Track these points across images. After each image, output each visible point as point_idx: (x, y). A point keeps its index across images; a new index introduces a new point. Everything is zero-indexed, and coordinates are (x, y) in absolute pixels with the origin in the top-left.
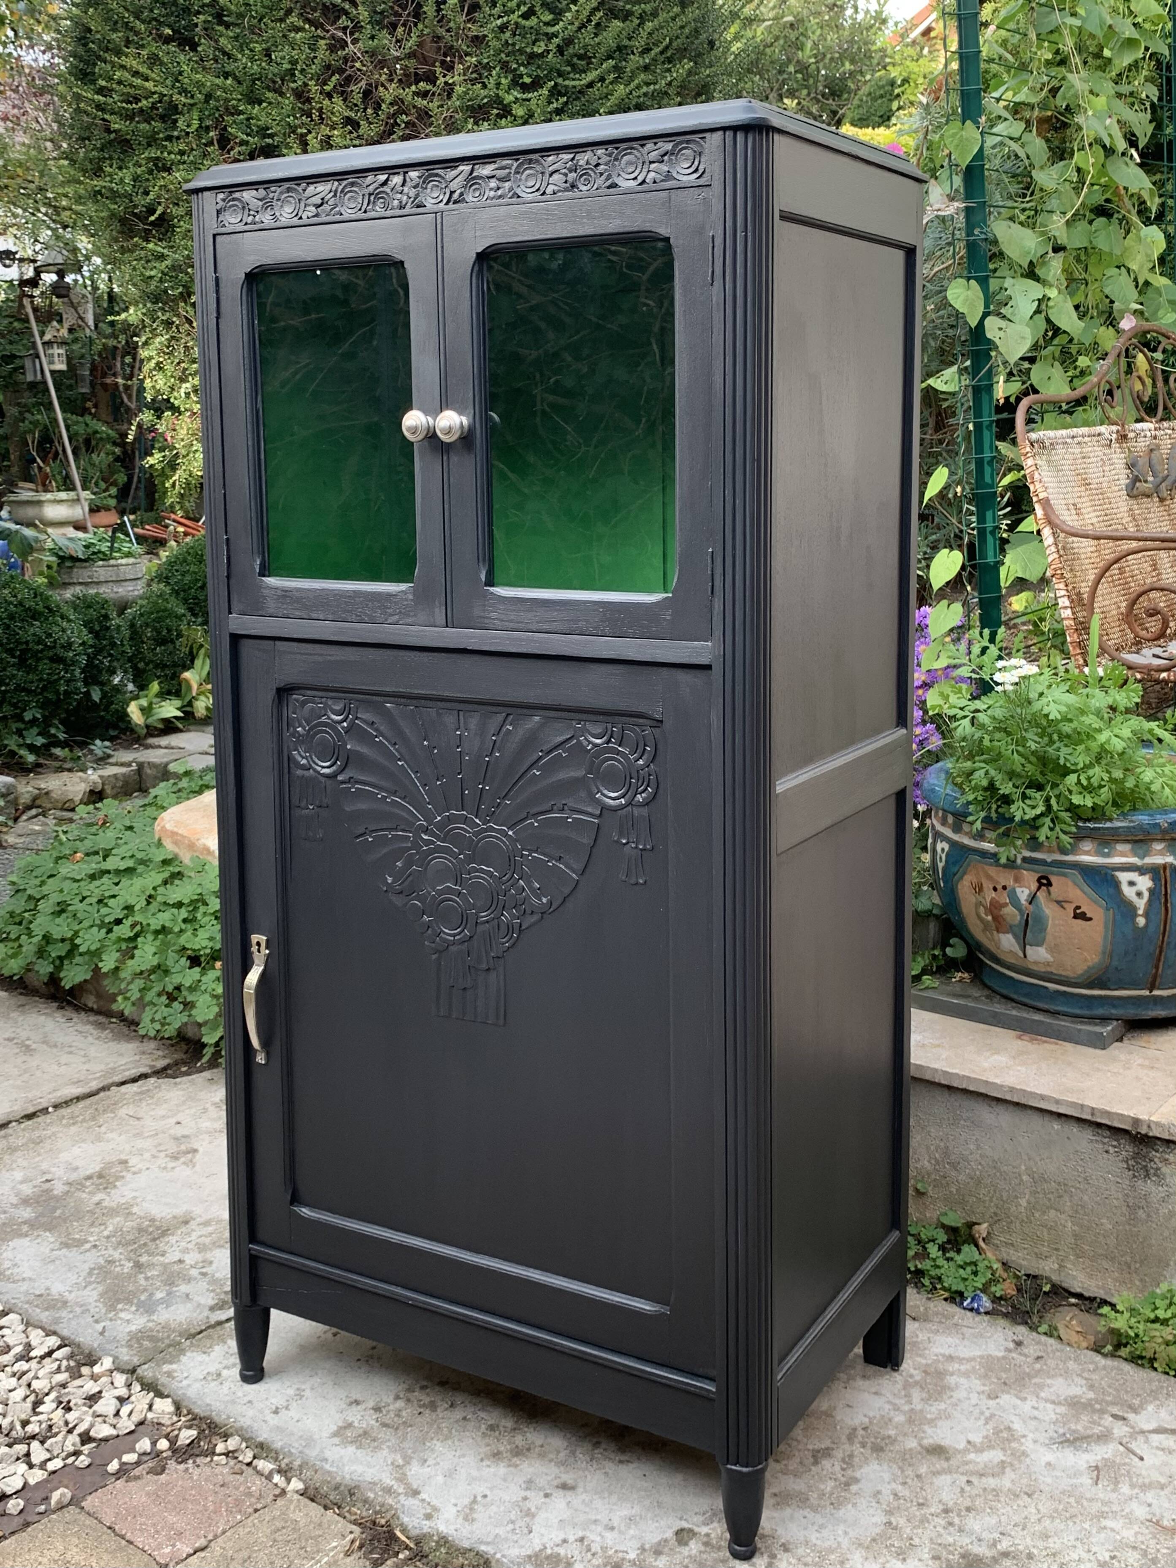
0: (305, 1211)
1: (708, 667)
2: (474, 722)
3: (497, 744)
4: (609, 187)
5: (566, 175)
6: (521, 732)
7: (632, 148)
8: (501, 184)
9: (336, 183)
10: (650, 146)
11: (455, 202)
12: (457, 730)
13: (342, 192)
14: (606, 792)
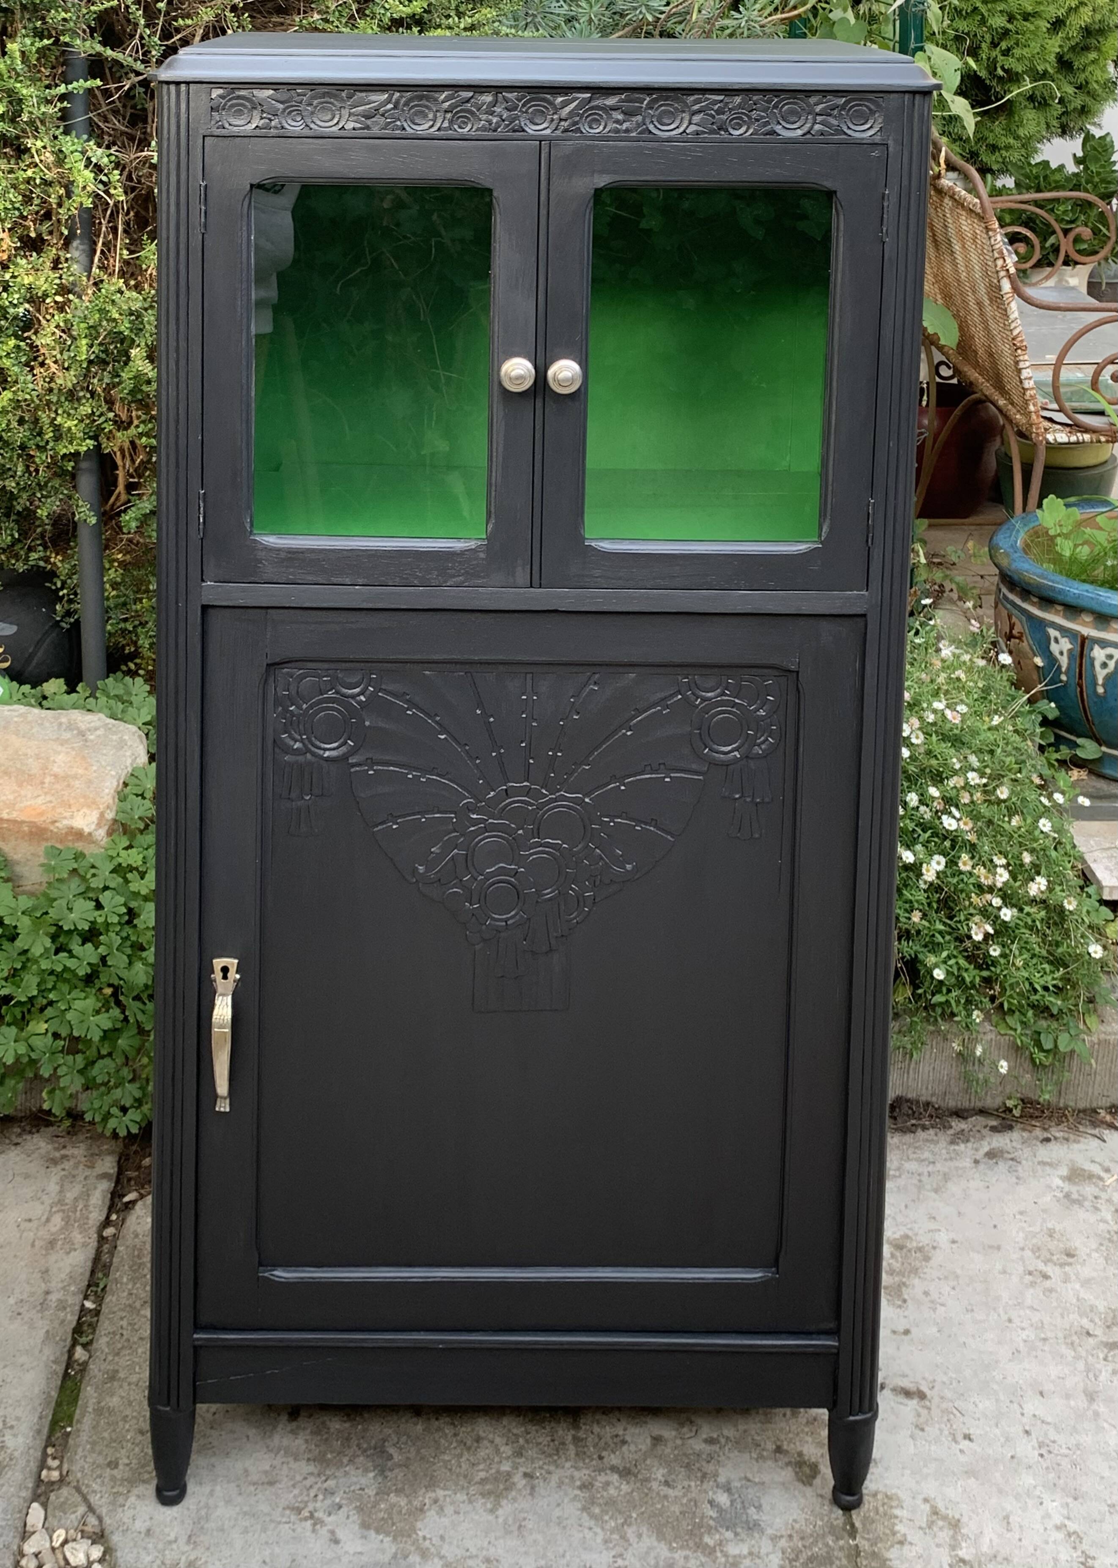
1: (862, 616)
2: (546, 684)
3: (577, 706)
4: (766, 136)
5: (713, 117)
6: (609, 691)
7: (794, 99)
8: (628, 118)
9: (397, 91)
10: (815, 99)
11: (566, 131)
12: (523, 694)
13: (406, 104)
14: (716, 747)
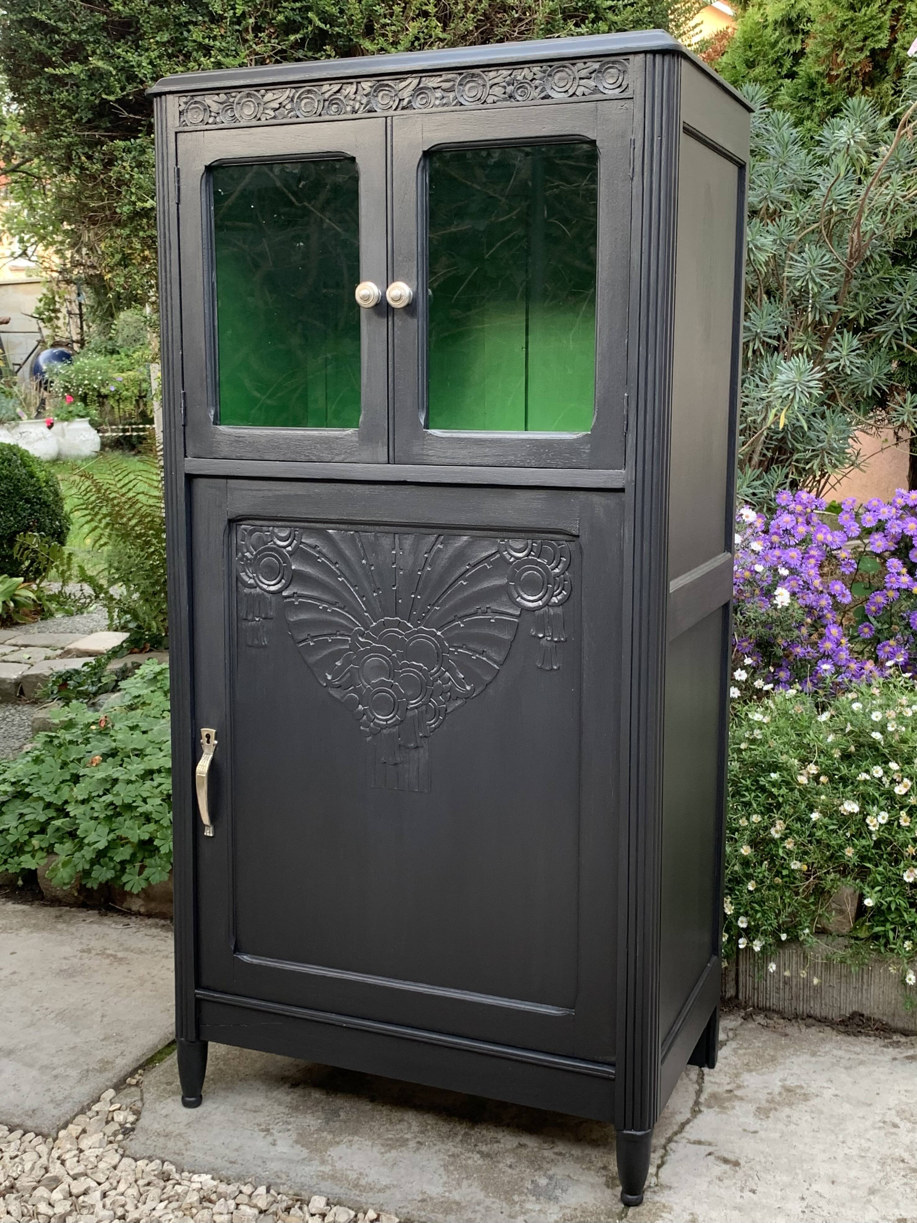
0: (246, 958)
1: (622, 490)
2: (408, 542)
3: (429, 560)
4: (543, 98)
5: (505, 87)
6: (450, 551)
7: (564, 67)
8: (446, 94)
9: (294, 91)
10: (580, 65)
11: (404, 108)
12: (393, 549)
13: (298, 98)
14: (525, 596)
